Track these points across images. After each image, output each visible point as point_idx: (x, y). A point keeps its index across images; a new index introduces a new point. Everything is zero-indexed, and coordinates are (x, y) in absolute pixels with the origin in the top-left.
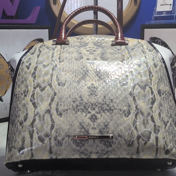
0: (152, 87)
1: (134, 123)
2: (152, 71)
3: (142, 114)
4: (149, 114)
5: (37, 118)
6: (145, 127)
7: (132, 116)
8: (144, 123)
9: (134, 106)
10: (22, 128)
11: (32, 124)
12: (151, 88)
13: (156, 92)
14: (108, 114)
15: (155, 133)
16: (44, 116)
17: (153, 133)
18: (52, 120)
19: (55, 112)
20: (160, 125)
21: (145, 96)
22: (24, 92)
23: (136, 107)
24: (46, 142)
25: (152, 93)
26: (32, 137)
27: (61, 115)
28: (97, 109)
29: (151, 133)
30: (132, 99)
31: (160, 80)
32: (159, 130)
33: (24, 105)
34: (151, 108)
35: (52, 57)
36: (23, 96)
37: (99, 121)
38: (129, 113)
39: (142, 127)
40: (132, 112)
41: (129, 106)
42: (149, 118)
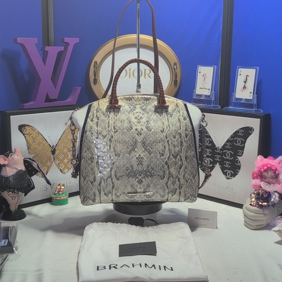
0: (182, 155)
1: (167, 184)
2: (183, 141)
3: (173, 177)
4: (177, 177)
5: (103, 181)
6: (173, 185)
7: (166, 179)
8: (173, 183)
9: (168, 172)
10: (93, 186)
11: (100, 184)
12: (180, 156)
13: (184, 159)
14: (150, 178)
15: (179, 189)
16: (107, 179)
17: (178, 189)
18: (113, 183)
19: (114, 177)
20: (183, 183)
21: (176, 163)
22: (91, 158)
23: (169, 173)
24: (109, 196)
25: (181, 160)
26: (100, 193)
27: (118, 179)
28: (142, 175)
29: (177, 189)
30: (166, 167)
31: (189, 147)
32: (182, 187)
33: (92, 169)
34: (179, 172)
35: (108, 126)
36: (90, 161)
37: (144, 183)
38: (164, 177)
39: (172, 186)
40: (166, 176)
41: (164, 172)
42: (177, 179)
